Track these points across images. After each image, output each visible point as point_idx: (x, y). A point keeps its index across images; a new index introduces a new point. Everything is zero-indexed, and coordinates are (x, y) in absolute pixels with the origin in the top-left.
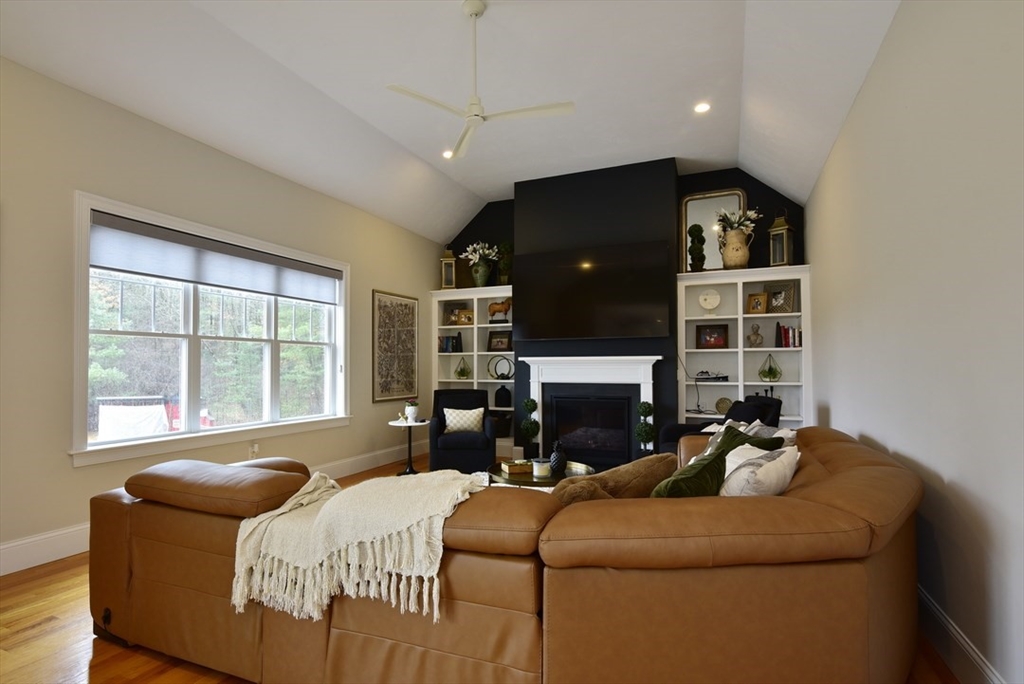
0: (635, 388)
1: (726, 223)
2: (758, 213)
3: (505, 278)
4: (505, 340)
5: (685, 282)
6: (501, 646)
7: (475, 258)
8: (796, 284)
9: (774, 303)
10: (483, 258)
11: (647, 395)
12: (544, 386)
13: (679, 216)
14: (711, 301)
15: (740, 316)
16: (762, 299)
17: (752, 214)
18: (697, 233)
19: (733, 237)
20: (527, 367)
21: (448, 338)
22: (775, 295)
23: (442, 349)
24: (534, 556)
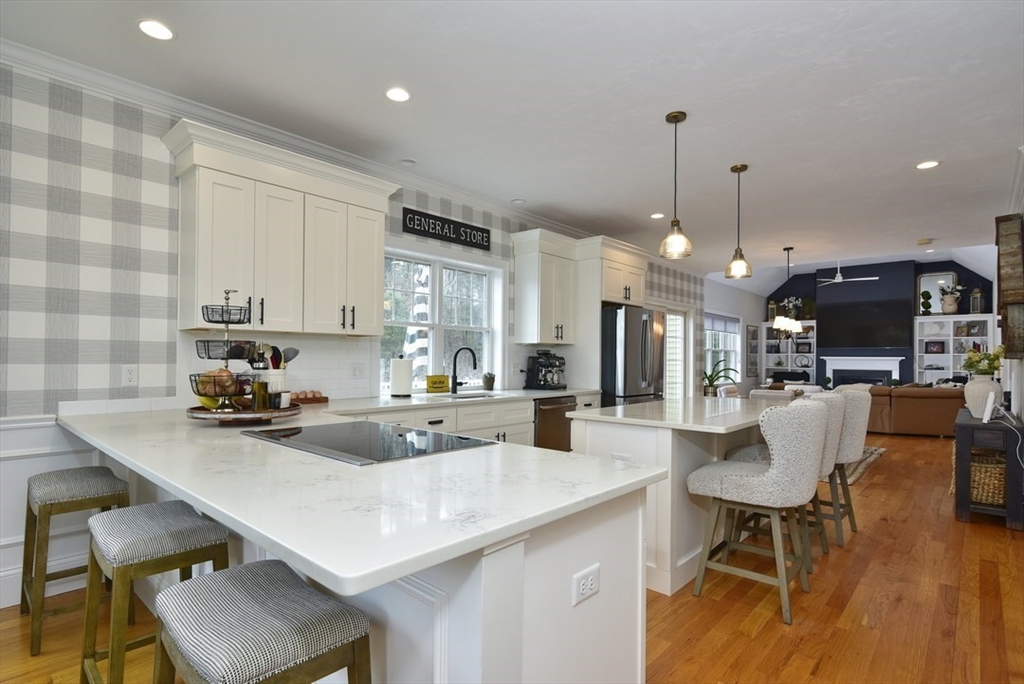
0: (889, 373)
1: (944, 292)
2: (963, 286)
3: (808, 316)
4: (807, 348)
5: (918, 320)
6: (882, 412)
7: (791, 305)
8: (984, 323)
9: (972, 331)
10: (795, 306)
11: (896, 376)
12: (835, 371)
13: (916, 286)
14: (936, 329)
15: (951, 338)
16: (965, 329)
17: (959, 288)
18: (927, 296)
19: (949, 298)
20: (824, 362)
21: (772, 346)
22: (973, 327)
23: (768, 352)
24: (890, 395)
